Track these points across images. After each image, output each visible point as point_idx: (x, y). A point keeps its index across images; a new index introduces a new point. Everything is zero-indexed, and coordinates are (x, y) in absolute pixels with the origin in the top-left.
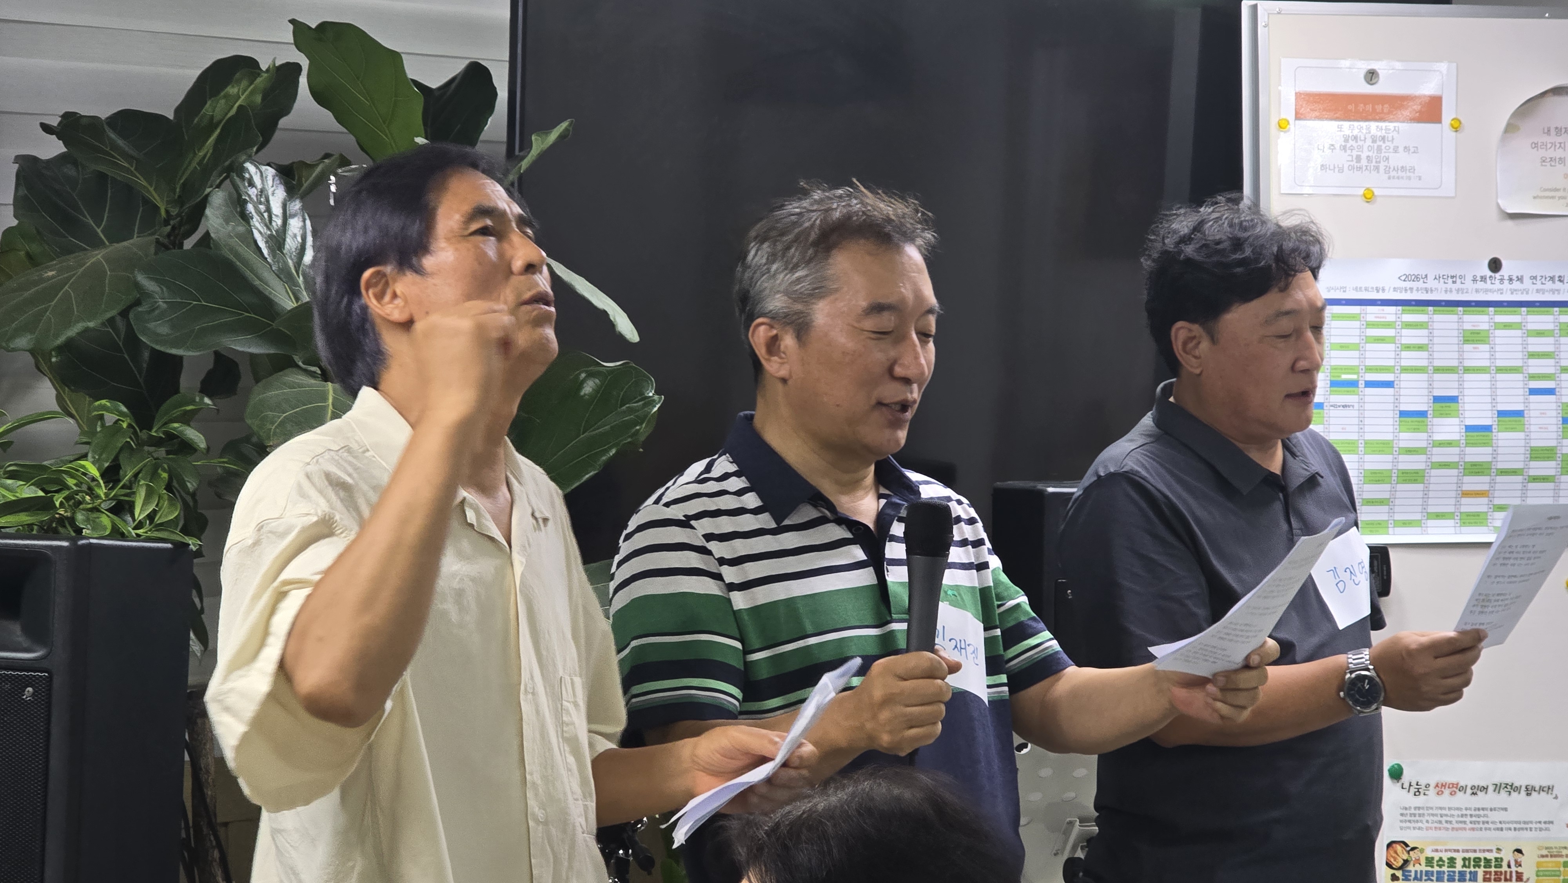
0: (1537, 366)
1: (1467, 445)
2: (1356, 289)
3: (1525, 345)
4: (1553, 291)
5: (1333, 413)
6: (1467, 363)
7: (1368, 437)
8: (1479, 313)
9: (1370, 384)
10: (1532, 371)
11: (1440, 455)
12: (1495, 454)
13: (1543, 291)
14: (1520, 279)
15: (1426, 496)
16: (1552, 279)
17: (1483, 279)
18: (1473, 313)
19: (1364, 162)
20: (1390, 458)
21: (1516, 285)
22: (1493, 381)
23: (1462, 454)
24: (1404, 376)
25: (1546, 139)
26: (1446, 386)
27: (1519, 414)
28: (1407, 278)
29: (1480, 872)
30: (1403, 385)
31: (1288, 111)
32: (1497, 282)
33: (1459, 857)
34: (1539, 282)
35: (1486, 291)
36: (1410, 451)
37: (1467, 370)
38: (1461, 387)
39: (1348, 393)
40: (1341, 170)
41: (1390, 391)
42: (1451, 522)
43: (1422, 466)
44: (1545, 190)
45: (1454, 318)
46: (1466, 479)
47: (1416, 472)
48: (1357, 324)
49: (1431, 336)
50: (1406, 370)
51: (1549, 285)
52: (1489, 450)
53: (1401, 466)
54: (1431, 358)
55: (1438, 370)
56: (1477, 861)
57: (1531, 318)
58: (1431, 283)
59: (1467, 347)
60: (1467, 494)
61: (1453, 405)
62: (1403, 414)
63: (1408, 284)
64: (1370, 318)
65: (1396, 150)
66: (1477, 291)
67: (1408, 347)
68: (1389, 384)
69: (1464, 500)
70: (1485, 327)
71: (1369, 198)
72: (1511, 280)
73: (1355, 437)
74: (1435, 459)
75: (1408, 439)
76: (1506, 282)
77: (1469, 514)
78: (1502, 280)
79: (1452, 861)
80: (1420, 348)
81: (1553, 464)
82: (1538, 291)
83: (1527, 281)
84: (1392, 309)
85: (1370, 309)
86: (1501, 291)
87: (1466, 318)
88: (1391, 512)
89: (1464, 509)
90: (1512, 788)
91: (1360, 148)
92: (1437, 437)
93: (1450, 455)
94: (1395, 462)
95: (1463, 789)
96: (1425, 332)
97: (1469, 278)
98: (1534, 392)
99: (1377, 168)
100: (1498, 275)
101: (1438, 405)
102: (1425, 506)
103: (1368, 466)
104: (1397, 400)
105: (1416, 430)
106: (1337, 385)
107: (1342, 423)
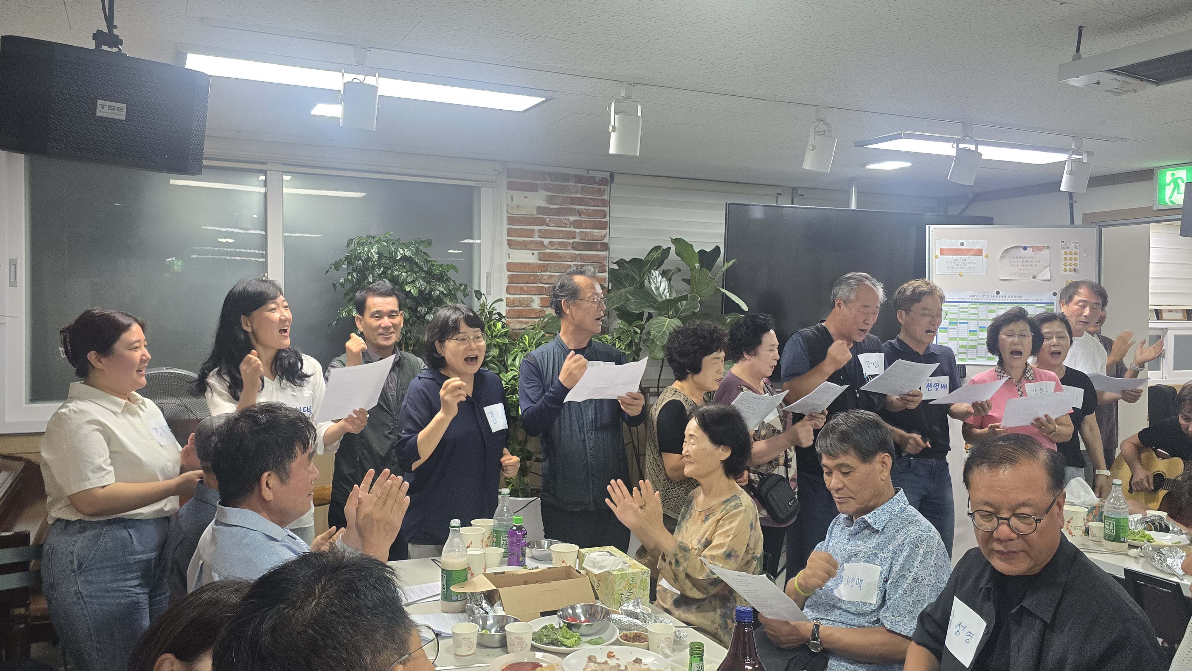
4: (1015, 300)
8: (993, 305)
9: (960, 323)
13: (1012, 300)
14: (1005, 296)
16: (1015, 296)
17: (994, 296)
18: (991, 305)
19: (960, 266)
20: (966, 342)
21: (1004, 298)
24: (970, 321)
25: (1013, 260)
26: (982, 324)
28: (972, 296)
30: (970, 324)
31: (937, 253)
34: (1011, 297)
35: (995, 299)
36: (972, 340)
39: (955, 325)
40: (953, 268)
41: (966, 325)
42: (984, 359)
44: (1012, 273)
45: (986, 306)
47: (974, 346)
48: (954, 308)
50: (970, 319)
51: (1014, 298)
53: (969, 345)
54: (978, 317)
55: (980, 320)
58: (978, 297)
59: (989, 314)
63: (972, 298)
65: (969, 263)
66: (992, 299)
67: (971, 314)
68: (966, 323)
70: (995, 309)
71: (961, 275)
72: (1002, 297)
75: (971, 337)
78: (1000, 297)
82: (1010, 300)
83: (1007, 297)
84: (967, 304)
85: (961, 304)
86: (999, 300)
87: (989, 306)
91: (959, 263)
94: (968, 343)
96: (977, 310)
97: (990, 296)
99: (963, 268)
100: (998, 295)
102: (977, 355)
104: (968, 328)
105: (974, 335)
106: (951, 323)
107: (953, 333)
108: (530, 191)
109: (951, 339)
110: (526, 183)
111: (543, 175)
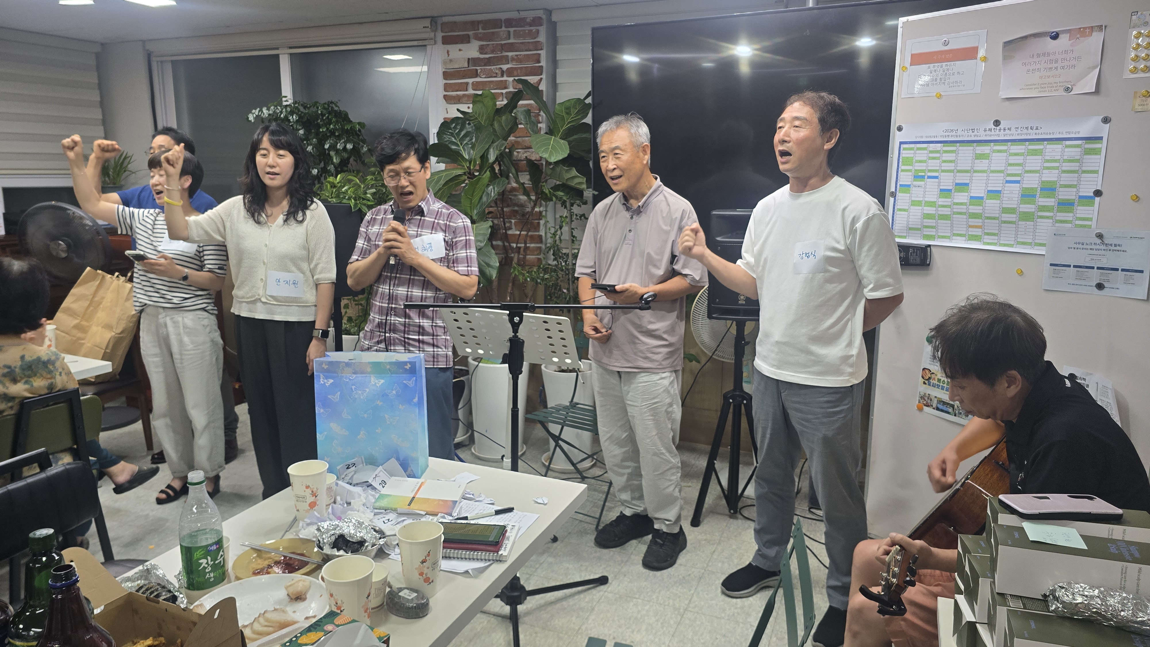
0: (1012, 170)
1: (970, 205)
2: (926, 137)
3: (1007, 160)
4: (1026, 134)
5: (914, 189)
6: (975, 168)
7: (926, 199)
8: (985, 145)
9: (929, 177)
10: (1009, 172)
11: (957, 209)
12: (984, 210)
13: (1021, 134)
14: (1009, 129)
15: (952, 225)
17: (990, 130)
18: (982, 146)
19: (938, 81)
20: (934, 209)
21: (1007, 132)
22: (988, 176)
23: (968, 209)
24: (942, 174)
25: (1022, 61)
26: (962, 178)
27: (999, 192)
28: (947, 131)
30: (942, 178)
31: (907, 62)
32: (998, 131)
34: (1019, 130)
35: (990, 136)
36: (943, 206)
37: (976, 171)
38: (971, 179)
39: (921, 181)
40: (928, 86)
41: (937, 180)
42: (964, 238)
43: (949, 213)
44: (1027, 85)
45: (972, 148)
46: (970, 220)
47: (947, 215)
48: (926, 152)
49: (957, 156)
50: (943, 171)
51: (1025, 131)
52: (981, 208)
53: (940, 213)
54: (956, 166)
57: (1012, 147)
58: (960, 133)
59: (978, 161)
60: (971, 227)
61: (966, 187)
62: (941, 190)
63: (947, 134)
64: (931, 149)
65: (954, 73)
66: (986, 135)
67: (945, 161)
68: (936, 177)
69: (970, 229)
70: (988, 152)
72: (1005, 129)
73: (921, 199)
74: (955, 210)
75: (942, 201)
76: (1002, 131)
77: (972, 235)
78: (1000, 130)
81: (1015, 216)
82: (1018, 134)
83: (1013, 130)
84: (940, 145)
85: (931, 145)
86: (998, 135)
87: (978, 148)
88: (937, 231)
89: (970, 233)
91: (937, 75)
92: (956, 201)
93: (963, 209)
94: (937, 210)
96: (954, 155)
97: (982, 130)
98: (1008, 182)
99: (944, 83)
100: (998, 128)
101: (958, 187)
102: (952, 230)
103: (925, 212)
104: (939, 184)
105: (946, 197)
106: (917, 177)
107: (917, 194)
108: (462, 43)
109: (914, 203)
110: (458, 35)
111: (474, 25)
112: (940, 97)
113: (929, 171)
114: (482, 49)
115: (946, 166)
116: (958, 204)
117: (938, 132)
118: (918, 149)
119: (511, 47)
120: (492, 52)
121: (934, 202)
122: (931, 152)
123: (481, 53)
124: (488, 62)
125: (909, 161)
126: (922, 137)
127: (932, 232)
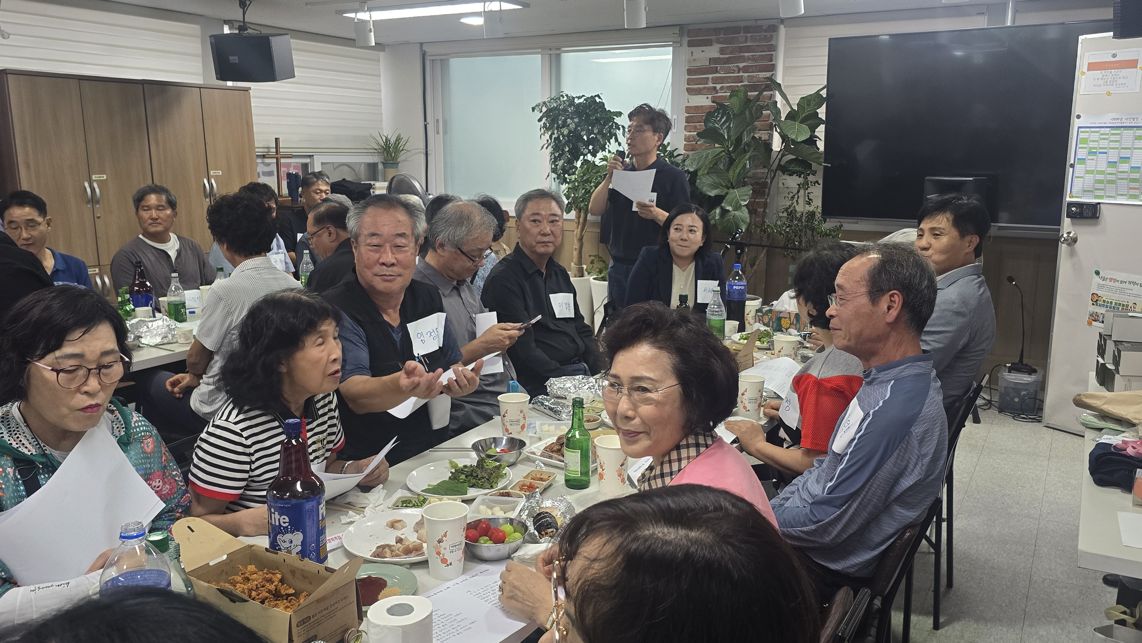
1: (1131, 173)
2: (1099, 123)
5: (1087, 161)
6: (1135, 146)
7: (1098, 169)
9: (1100, 153)
11: (1120, 176)
15: (1117, 188)
19: (1108, 82)
20: (1103, 176)
23: (1129, 176)
24: (1110, 150)
26: (1125, 153)
28: (1115, 119)
29: (1120, 308)
31: (1085, 69)
33: (1114, 302)
36: (1110, 174)
37: (1136, 149)
38: (1132, 154)
39: (1093, 155)
40: (1100, 85)
41: (1106, 155)
42: (1125, 197)
43: (1115, 179)
45: (1132, 132)
46: (1131, 184)
47: (1113, 180)
48: (1098, 134)
49: (1121, 138)
50: (1111, 148)
54: (1121, 145)
55: (1122, 148)
56: (1120, 304)
58: (1125, 121)
60: (1131, 188)
61: (1127, 160)
62: (1109, 162)
63: (1115, 121)
64: (1102, 132)
65: (1120, 78)
67: (1112, 141)
68: (1105, 153)
69: (1130, 190)
73: (1094, 169)
75: (1110, 170)
77: (1132, 195)
79: (1111, 302)
80: (1116, 141)
84: (1109, 129)
85: (1102, 129)
87: (1137, 132)
88: (1105, 193)
89: (1130, 193)
90: (1135, 283)
91: (1108, 78)
92: (1120, 170)
93: (1125, 176)
94: (1105, 177)
95: (1118, 281)
99: (1113, 84)
101: (1121, 160)
102: (1117, 191)
103: (1096, 178)
104: (1108, 157)
105: (1112, 167)
106: (1090, 153)
107: (1091, 165)
108: (705, 45)
109: (1088, 172)
110: (702, 40)
111: (716, 31)
112: (1109, 94)
113: (1101, 148)
114: (722, 51)
115: (1112, 145)
116: (1121, 172)
117: (1107, 120)
118: (1092, 132)
119: (748, 49)
120: (731, 53)
121: (1103, 171)
122: (1102, 134)
123: (721, 54)
124: (727, 61)
125: (1085, 141)
126: (1095, 123)
127: (1101, 193)
